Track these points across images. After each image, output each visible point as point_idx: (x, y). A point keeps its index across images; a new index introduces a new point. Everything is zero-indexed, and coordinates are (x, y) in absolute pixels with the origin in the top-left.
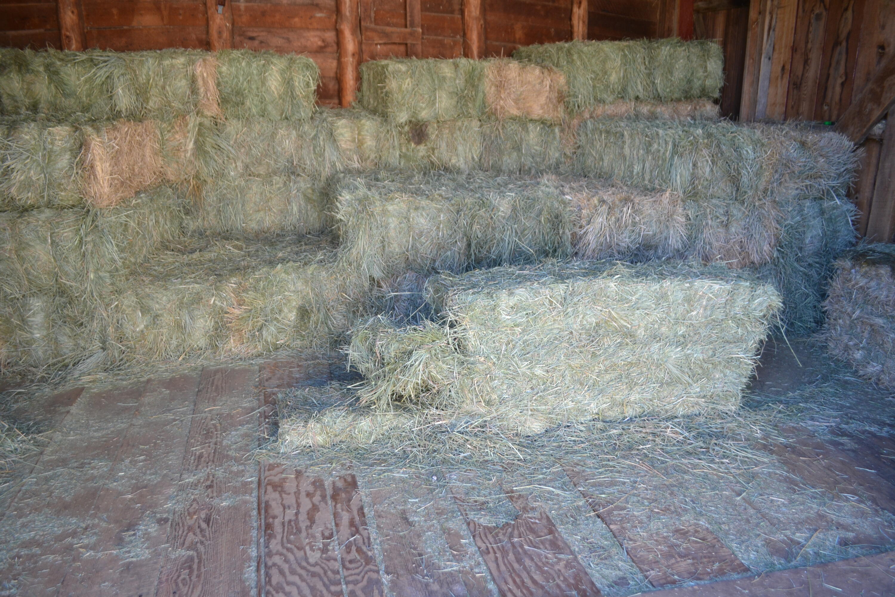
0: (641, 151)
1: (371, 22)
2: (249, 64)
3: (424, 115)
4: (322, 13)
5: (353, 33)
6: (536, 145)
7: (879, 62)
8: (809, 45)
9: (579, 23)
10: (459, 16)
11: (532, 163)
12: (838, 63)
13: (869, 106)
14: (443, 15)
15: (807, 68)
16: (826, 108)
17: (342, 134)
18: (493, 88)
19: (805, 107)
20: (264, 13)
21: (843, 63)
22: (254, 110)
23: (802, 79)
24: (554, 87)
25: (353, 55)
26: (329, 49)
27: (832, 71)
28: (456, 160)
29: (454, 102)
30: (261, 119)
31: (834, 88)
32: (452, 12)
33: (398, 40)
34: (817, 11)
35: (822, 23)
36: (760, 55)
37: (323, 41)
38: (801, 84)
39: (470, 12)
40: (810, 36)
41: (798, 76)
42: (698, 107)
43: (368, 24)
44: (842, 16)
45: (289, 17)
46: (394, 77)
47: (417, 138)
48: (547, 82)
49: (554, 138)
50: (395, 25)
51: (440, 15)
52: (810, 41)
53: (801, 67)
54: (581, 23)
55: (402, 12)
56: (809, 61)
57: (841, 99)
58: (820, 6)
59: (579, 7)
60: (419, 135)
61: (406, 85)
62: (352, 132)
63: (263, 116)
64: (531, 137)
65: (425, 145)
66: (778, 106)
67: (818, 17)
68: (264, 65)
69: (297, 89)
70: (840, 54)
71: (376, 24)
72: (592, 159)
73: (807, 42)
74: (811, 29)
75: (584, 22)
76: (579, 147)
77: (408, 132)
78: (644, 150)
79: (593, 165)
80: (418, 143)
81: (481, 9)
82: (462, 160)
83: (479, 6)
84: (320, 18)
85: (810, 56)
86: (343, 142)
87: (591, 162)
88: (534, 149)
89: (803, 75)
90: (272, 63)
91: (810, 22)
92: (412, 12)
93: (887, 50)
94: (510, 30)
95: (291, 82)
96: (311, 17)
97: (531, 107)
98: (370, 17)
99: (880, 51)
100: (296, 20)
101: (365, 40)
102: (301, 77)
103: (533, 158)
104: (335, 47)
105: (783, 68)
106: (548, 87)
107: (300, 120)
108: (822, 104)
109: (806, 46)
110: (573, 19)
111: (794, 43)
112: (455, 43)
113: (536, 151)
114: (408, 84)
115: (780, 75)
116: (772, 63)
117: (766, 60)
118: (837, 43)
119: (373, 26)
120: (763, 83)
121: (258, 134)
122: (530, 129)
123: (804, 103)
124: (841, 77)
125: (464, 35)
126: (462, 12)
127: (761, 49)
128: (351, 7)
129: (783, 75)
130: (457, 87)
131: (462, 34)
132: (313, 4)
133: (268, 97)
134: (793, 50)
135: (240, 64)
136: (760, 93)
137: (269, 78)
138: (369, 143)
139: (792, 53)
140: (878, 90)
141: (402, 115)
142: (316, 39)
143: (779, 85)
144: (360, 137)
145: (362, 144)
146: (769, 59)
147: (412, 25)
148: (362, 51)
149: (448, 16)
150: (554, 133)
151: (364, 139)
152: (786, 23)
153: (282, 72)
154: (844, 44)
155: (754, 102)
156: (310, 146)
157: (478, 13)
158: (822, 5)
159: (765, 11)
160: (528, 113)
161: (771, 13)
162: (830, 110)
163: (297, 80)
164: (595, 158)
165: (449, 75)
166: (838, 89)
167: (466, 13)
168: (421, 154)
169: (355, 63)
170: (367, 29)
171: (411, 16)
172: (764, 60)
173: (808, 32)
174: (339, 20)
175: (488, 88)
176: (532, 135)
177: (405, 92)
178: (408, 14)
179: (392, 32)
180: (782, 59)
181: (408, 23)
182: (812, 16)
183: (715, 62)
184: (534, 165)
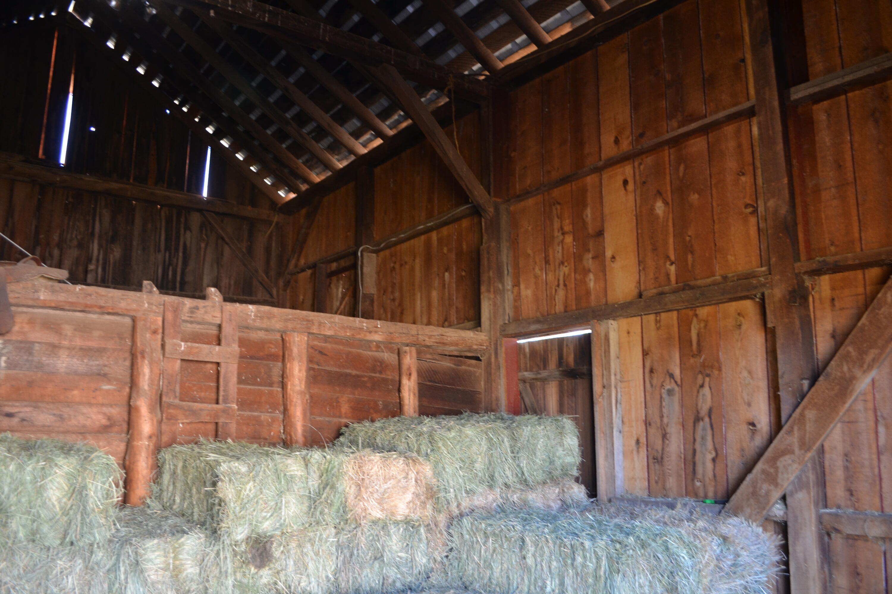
0: (554, 564)
1: (176, 397)
2: (21, 468)
3: (266, 526)
4: (112, 385)
5: (152, 410)
6: (401, 551)
7: (752, 438)
8: (665, 420)
9: (409, 396)
10: (279, 390)
11: (396, 573)
12: (703, 438)
13: (765, 487)
14: (260, 388)
15: (667, 442)
16: (698, 484)
17: (151, 560)
18: (353, 487)
19: (672, 482)
20: (31, 384)
21: (709, 438)
22: (21, 535)
23: (663, 454)
24: (421, 481)
25: (150, 437)
26: (116, 429)
27: (698, 446)
28: (307, 583)
29: (305, 508)
30: (30, 546)
31: (704, 463)
32: (271, 385)
33: (207, 419)
34: (668, 387)
35: (676, 398)
36: (612, 429)
37: (109, 419)
38: (662, 458)
39: (293, 385)
40: (664, 410)
41: (657, 450)
42: (566, 490)
43: (171, 400)
44: (698, 392)
45: (65, 389)
46: (230, 480)
47: (258, 560)
48: (412, 475)
49: (420, 540)
50: (202, 401)
51: (257, 387)
52: (665, 415)
53: (660, 442)
54: (412, 395)
55: (213, 384)
56: (668, 436)
57: (715, 476)
58: (670, 382)
59: (409, 379)
60: (261, 555)
61: (247, 492)
62: (166, 557)
63: (34, 541)
64: (395, 541)
65: (270, 569)
66: (638, 481)
67: (670, 392)
68: (43, 469)
69: (91, 500)
70: (704, 429)
71: (182, 400)
72: (474, 565)
73: (662, 417)
74: (664, 404)
75: (414, 394)
76: (451, 550)
77: (245, 552)
78: (558, 561)
79: (476, 574)
80: (260, 567)
81: (306, 382)
82: (314, 584)
83: (304, 379)
84: (108, 391)
85: (668, 430)
86: (152, 572)
87: (473, 569)
88: (398, 556)
89: (663, 449)
90: (56, 465)
91: (661, 397)
92: (226, 386)
93: (758, 426)
94: (335, 404)
95: (84, 492)
96: (96, 390)
97: (396, 506)
98: (175, 391)
99: (751, 427)
100: (75, 392)
101: (167, 418)
102: (100, 484)
103: (398, 568)
104: (125, 426)
105: (638, 442)
106: (413, 480)
107: (91, 545)
108: (693, 480)
109: (662, 421)
110: (402, 391)
111: (646, 417)
112: (274, 420)
113: (401, 558)
114: (250, 490)
115: (635, 448)
116: (623, 437)
117: (618, 433)
118: (698, 419)
119: (177, 401)
120: (618, 457)
121: (24, 571)
122: (391, 531)
123: (671, 479)
124: (710, 453)
125: (285, 411)
126: (283, 385)
127: (611, 423)
128: (151, 380)
129: (638, 448)
130: (309, 489)
131: (282, 409)
132: (99, 374)
133: (43, 513)
134: (646, 424)
135: (7, 467)
136: (617, 468)
137: (49, 486)
138: (190, 570)
139: (646, 427)
140: (772, 470)
141: (240, 529)
142: (100, 417)
143: (636, 459)
144: (177, 562)
145: (180, 572)
146: (620, 432)
147: (226, 401)
148: (161, 432)
149: (266, 389)
150: (420, 535)
151: (182, 565)
152: (633, 398)
153: (70, 477)
154: (707, 419)
155: (612, 478)
156: (104, 582)
157: (303, 387)
158: (672, 381)
159: (610, 385)
160: (393, 514)
161: (616, 387)
162: (704, 486)
163: (93, 489)
164: (479, 565)
165: (299, 473)
166: (709, 465)
167: (289, 387)
168: (264, 580)
169: (152, 447)
170: (170, 405)
171: (224, 391)
172: (616, 433)
173: (661, 406)
174: (134, 395)
175: (348, 488)
176: (395, 538)
177: (245, 501)
178: (221, 389)
179: (201, 410)
180: (634, 432)
181: (221, 398)
182: (663, 391)
183: (571, 438)
184: (399, 576)
